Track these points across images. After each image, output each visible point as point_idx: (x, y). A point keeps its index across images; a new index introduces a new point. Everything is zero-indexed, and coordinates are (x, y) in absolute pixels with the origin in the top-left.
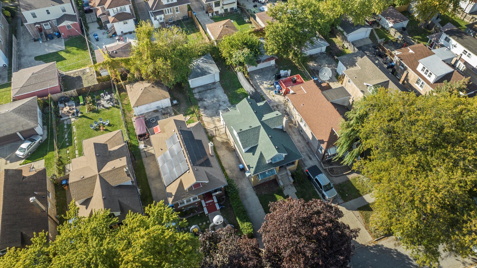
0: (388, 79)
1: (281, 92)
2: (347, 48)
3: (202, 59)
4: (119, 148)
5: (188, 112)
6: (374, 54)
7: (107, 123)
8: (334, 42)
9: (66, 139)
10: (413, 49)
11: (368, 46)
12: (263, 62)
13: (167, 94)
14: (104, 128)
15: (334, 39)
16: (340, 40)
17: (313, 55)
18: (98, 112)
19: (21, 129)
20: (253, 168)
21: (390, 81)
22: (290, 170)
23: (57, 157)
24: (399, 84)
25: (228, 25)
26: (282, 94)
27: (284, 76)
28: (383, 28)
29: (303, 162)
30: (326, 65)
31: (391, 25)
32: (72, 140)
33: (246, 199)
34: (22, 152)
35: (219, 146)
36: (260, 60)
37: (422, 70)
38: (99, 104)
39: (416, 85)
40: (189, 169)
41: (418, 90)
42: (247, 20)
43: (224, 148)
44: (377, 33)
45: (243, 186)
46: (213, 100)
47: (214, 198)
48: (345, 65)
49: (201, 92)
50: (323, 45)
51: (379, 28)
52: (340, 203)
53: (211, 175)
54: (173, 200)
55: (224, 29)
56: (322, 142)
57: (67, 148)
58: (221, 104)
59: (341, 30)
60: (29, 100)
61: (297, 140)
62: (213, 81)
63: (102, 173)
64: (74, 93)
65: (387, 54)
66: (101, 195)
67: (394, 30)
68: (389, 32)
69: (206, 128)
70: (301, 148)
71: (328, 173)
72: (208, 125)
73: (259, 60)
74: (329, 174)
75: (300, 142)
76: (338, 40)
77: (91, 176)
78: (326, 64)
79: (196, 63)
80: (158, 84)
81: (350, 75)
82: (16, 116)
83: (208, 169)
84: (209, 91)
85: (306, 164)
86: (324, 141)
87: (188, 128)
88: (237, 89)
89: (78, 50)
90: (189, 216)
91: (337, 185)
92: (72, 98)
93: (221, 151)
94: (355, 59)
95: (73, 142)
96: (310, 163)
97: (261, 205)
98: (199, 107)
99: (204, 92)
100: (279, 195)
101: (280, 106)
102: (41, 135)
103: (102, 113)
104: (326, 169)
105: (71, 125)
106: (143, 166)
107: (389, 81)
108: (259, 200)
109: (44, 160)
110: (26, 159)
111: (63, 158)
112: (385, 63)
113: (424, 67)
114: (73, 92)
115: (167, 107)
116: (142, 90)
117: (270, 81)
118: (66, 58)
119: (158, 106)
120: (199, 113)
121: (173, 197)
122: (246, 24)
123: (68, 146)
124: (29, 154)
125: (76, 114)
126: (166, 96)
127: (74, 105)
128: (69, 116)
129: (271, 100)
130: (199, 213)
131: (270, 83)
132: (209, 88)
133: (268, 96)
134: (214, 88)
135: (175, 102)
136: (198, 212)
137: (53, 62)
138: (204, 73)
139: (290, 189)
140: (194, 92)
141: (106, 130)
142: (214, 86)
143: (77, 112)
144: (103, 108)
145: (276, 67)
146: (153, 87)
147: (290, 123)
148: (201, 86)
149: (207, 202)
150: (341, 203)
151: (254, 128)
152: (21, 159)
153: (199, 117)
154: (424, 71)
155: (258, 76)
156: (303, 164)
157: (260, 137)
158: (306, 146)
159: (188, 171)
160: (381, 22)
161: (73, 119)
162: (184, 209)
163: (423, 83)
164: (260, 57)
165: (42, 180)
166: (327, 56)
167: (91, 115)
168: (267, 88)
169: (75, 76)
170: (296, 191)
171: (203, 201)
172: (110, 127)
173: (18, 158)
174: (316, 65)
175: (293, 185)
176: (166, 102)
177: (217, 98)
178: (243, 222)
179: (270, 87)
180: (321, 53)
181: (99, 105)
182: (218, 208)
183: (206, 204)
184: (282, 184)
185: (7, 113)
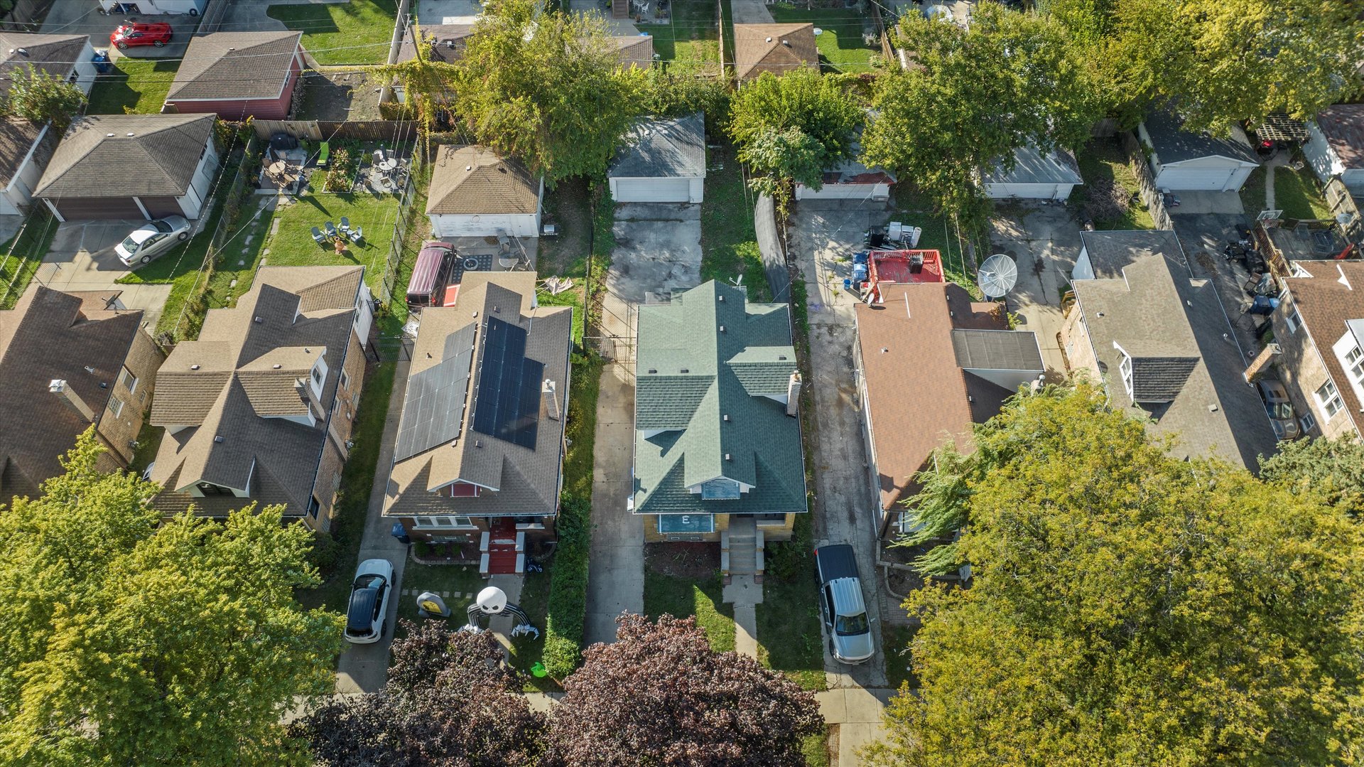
0: (1198, 354)
1: (862, 290)
2: (1145, 209)
3: (672, 127)
4: (329, 318)
5: (574, 268)
6: (1228, 253)
7: (357, 237)
8: (1113, 177)
9: (245, 246)
10: (1352, 277)
11: (1222, 219)
12: (847, 182)
13: (534, 201)
14: (345, 248)
15: (1117, 168)
16: (1135, 174)
17: (1023, 199)
18: (349, 197)
19: (144, 192)
20: (645, 491)
21: (1201, 364)
22: (766, 533)
23: (202, 291)
24: (1242, 378)
25: (794, 42)
26: (863, 294)
27: (896, 242)
28: (1309, 172)
29: (825, 523)
30: (1050, 245)
31: (1337, 168)
32: (255, 256)
33: (610, 570)
34: (128, 250)
35: (610, 394)
36: (839, 175)
37: (1350, 356)
38: (364, 176)
39: (1317, 397)
40: (459, 437)
41: (1317, 418)
42: (869, 38)
43: (621, 405)
44: (1276, 185)
45: (620, 530)
46: (657, 254)
47: (520, 537)
48: (1095, 264)
49: (638, 220)
50: (1060, 178)
51: (1294, 168)
52: (874, 684)
53: (518, 473)
54: (395, 505)
55: (777, 49)
56: (887, 483)
57: (236, 274)
58: (675, 271)
59: (1149, 144)
60: (192, 120)
61: (842, 450)
62: (685, 200)
63: (244, 373)
64: (312, 130)
65: (1270, 263)
66: (214, 432)
67: (1340, 186)
68: (1325, 193)
69: (601, 329)
70: (838, 479)
71: (883, 581)
72: (611, 322)
73: (835, 171)
74: (883, 585)
75: (845, 457)
76: (1126, 175)
77: (217, 370)
78: (1052, 240)
79: (647, 132)
80: (518, 165)
81: (1089, 299)
82: (144, 153)
83: (515, 454)
84: (660, 224)
85: (831, 532)
86: (895, 483)
87: (522, 318)
88: (742, 241)
89: (376, 11)
90: (439, 563)
91: (892, 628)
92: (303, 143)
93: (609, 411)
94: (1131, 253)
95: (256, 261)
96: (840, 532)
97: (642, 603)
98: (611, 264)
99: (645, 223)
100: (706, 593)
101: (839, 330)
102: (192, 221)
103: (360, 204)
104: (882, 567)
105: (272, 213)
106: (391, 382)
107: (1197, 360)
108: (645, 588)
109: (170, 287)
110: (134, 272)
111: (214, 296)
112: (1251, 294)
113: (1357, 349)
114: (310, 127)
115: (526, 238)
116: (470, 172)
117: (847, 246)
118: (340, 28)
119: (500, 226)
120: (601, 281)
121: (397, 496)
122: (861, 50)
123: (241, 268)
124: (146, 260)
125: (296, 188)
126: (527, 205)
127: (303, 163)
128: (277, 187)
129: (822, 305)
130: (468, 562)
131: (847, 250)
132: (664, 216)
133: (821, 287)
134: (677, 220)
135: (549, 230)
136: (466, 559)
137: (295, 33)
138: (658, 166)
139: (746, 587)
140: (616, 215)
141: (348, 255)
142: (681, 215)
143: (302, 184)
144: (368, 192)
145: (888, 208)
146: (502, 170)
147: (845, 391)
148: (645, 205)
149: (498, 542)
150: (879, 687)
151: (693, 378)
152: (122, 267)
153: (598, 290)
154: (1353, 360)
155: (821, 220)
156: (820, 529)
157: (700, 408)
158: (857, 478)
159: (454, 443)
160: (1307, 150)
161: (283, 200)
162: (431, 539)
163: (1337, 401)
164: (841, 165)
165: (121, 340)
166: (1068, 216)
167: (332, 201)
168: (829, 264)
169: (339, 84)
170: (760, 600)
171: (485, 536)
172: (359, 249)
173: (116, 264)
174: (1014, 233)
175: (761, 580)
176: (526, 223)
177: (672, 251)
178: (558, 635)
179: (839, 263)
180: (1053, 202)
181: (362, 178)
182: (520, 568)
183: (491, 547)
184: (725, 565)
185: (127, 140)
